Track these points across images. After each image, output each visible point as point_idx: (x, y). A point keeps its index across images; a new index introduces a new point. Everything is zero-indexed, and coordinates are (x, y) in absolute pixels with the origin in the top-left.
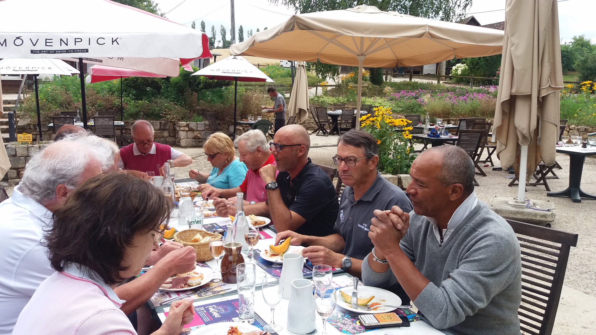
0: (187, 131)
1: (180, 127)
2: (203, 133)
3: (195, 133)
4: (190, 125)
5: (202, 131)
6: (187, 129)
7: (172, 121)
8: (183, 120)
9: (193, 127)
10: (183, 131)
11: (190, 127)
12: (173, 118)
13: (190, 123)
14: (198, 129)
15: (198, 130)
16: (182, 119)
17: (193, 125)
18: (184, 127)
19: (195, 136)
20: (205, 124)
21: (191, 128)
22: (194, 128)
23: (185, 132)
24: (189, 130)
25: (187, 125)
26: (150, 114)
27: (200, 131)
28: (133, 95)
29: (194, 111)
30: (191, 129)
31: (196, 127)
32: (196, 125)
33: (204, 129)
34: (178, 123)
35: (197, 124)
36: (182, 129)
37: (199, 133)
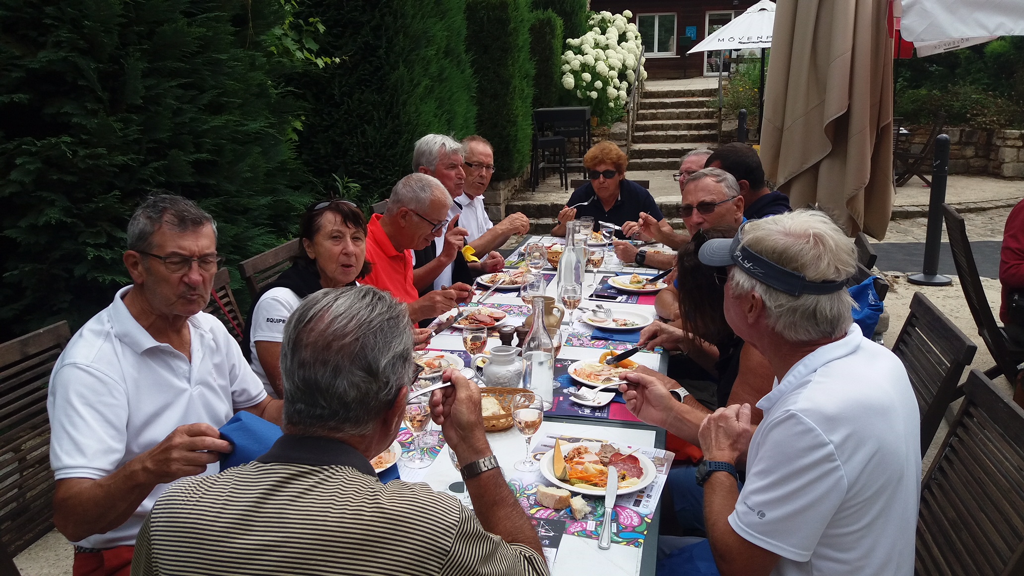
0: (1019, 148)
1: (1004, 139)
7: (988, 129)
10: (1011, 147)
12: (991, 122)
16: (1012, 125)
18: (1015, 139)
23: (1016, 149)
34: (999, 132)
36: (1009, 143)
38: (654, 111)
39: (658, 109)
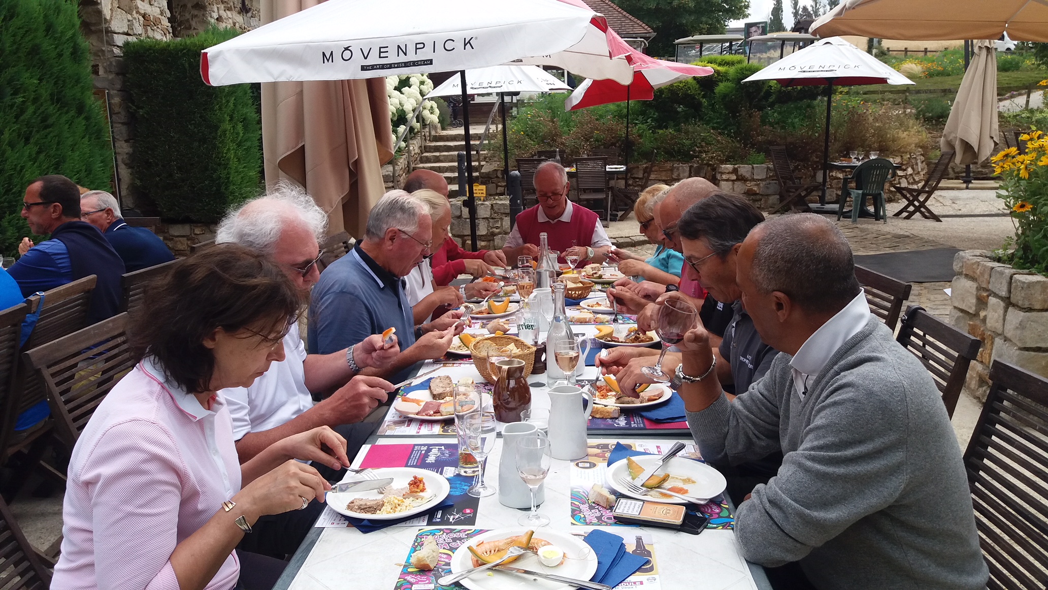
0: (733, 181)
1: (722, 173)
2: (762, 184)
3: (749, 184)
4: (739, 169)
5: (761, 180)
6: (734, 177)
7: (711, 164)
8: (730, 161)
9: (744, 174)
10: (727, 180)
11: (739, 173)
12: (712, 157)
13: (739, 167)
14: (755, 178)
15: (753, 180)
16: (727, 161)
17: (744, 169)
18: (728, 173)
19: (748, 190)
20: (768, 168)
21: (741, 176)
22: (748, 175)
23: (731, 183)
24: (737, 180)
25: (735, 171)
26: (675, 151)
27: (758, 180)
28: (654, 120)
29: (753, 146)
30: (740, 178)
31: (750, 174)
32: (750, 169)
33: (764, 177)
34: (719, 167)
35: (753, 168)
36: (724, 177)
37: (756, 185)
38: (437, 154)
39: (443, 152)
